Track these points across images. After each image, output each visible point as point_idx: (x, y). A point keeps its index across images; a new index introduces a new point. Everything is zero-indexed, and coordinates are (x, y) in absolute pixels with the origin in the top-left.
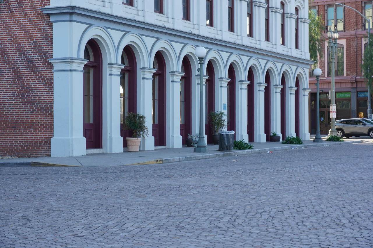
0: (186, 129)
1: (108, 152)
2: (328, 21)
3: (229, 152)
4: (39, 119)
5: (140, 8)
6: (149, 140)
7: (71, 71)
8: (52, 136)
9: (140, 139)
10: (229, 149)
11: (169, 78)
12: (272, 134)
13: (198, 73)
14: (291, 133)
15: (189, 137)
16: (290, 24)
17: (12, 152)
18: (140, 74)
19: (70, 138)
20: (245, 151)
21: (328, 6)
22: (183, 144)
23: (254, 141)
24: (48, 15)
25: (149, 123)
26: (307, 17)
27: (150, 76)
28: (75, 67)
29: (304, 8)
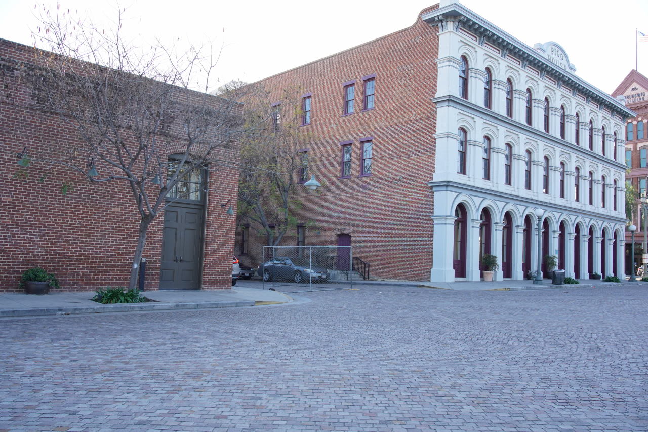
0: (527, 266)
1: (470, 280)
2: (640, 189)
3: (560, 285)
4: (423, 255)
5: (495, 182)
6: (500, 273)
7: (446, 224)
8: (431, 268)
9: (493, 272)
10: (560, 283)
11: (515, 230)
12: (594, 274)
13: (536, 227)
14: (610, 273)
15: (529, 273)
16: (610, 193)
17: (405, 277)
18: (493, 227)
19: (444, 269)
20: (573, 285)
21: (641, 178)
22: (525, 277)
23: (579, 278)
24: (432, 187)
25: (499, 262)
26: (624, 187)
27: (501, 228)
28: (448, 221)
29: (621, 180)
